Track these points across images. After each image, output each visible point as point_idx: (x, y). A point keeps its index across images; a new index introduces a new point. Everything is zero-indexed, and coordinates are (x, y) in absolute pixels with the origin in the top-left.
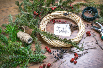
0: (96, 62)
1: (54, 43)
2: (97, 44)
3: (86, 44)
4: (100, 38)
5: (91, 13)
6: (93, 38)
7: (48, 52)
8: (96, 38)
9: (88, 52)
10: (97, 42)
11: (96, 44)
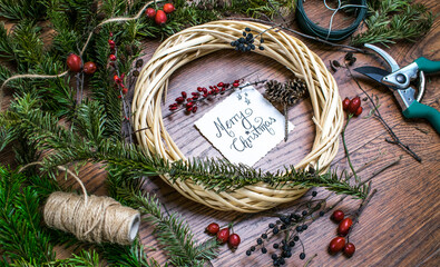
0: (415, 222)
1: (243, 202)
2: (396, 142)
3: (358, 157)
4: (398, 115)
5: (340, 7)
6: (374, 123)
7: (225, 247)
8: (384, 117)
9: (376, 191)
10: (393, 135)
11: (392, 147)
